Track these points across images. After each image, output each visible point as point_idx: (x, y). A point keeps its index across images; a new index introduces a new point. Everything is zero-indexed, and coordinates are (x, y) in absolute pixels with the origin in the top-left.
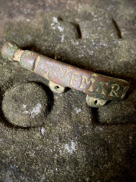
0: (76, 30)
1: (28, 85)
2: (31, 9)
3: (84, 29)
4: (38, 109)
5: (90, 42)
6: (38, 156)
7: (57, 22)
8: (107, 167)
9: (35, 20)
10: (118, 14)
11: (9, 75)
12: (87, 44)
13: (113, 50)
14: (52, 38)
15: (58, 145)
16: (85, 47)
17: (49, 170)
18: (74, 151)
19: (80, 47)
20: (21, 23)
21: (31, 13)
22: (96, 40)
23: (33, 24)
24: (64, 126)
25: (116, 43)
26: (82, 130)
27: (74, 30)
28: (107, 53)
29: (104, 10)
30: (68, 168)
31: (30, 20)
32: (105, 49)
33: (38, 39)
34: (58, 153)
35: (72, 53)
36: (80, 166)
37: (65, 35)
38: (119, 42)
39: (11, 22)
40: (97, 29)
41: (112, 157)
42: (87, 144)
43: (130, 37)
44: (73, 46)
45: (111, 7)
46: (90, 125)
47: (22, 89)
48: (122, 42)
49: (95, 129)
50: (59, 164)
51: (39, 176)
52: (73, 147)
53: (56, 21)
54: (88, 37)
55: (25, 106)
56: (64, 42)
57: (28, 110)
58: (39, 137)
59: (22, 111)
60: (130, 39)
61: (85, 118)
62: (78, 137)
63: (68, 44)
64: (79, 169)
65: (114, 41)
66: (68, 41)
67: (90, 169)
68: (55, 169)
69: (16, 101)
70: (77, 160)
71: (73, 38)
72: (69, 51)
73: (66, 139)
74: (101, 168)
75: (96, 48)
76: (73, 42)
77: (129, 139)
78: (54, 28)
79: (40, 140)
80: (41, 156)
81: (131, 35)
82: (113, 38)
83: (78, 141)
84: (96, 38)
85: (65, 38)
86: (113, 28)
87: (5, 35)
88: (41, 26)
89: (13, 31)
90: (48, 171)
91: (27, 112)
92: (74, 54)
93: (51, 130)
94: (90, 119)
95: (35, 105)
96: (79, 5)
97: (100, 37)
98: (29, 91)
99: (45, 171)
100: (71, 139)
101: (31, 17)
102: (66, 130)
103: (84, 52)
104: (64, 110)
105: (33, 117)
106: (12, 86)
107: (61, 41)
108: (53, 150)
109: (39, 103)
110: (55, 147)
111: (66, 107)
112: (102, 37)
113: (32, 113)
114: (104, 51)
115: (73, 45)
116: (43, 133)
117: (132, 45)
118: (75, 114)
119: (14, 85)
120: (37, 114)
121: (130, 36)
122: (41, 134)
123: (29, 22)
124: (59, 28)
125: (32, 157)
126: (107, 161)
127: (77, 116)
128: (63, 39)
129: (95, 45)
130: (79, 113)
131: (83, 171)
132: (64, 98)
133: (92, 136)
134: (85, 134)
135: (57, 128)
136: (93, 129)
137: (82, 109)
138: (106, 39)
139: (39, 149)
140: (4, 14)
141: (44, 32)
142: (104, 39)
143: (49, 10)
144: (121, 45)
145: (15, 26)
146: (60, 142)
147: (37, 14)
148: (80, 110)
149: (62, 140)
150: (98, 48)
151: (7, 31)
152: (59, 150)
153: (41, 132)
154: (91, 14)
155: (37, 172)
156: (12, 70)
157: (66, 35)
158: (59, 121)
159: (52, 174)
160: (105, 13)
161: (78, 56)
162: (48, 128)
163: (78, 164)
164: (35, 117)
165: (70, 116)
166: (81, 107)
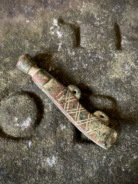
0: (75, 36)
1: (21, 98)
2: (32, 6)
3: (84, 35)
4: (27, 123)
5: (86, 53)
6: (24, 166)
7: (56, 25)
8: (79, 181)
9: (34, 21)
10: (122, 18)
11: (5, 85)
12: (83, 55)
13: (108, 64)
14: (49, 46)
15: (41, 158)
16: (80, 58)
17: (32, 178)
18: (54, 164)
19: (76, 59)
20: (20, 25)
21: (32, 12)
22: (93, 50)
23: (32, 27)
24: (48, 141)
25: (112, 55)
26: (63, 147)
27: (73, 36)
28: (101, 67)
29: (109, 11)
30: (47, 178)
31: (30, 21)
32: (99, 62)
33: (35, 45)
34: (41, 165)
35: (67, 64)
36: (57, 178)
37: (62, 42)
38: (116, 55)
39: (11, 23)
40: (96, 36)
41: (85, 172)
42: (65, 160)
43: (128, 48)
44: (68, 57)
45: (116, 8)
46: (71, 142)
47: (15, 101)
48: (119, 55)
49: (75, 146)
50: (40, 174)
51: (23, 182)
52: (53, 161)
53: (56, 23)
54: (85, 46)
55: (16, 119)
56: (61, 51)
57: (19, 123)
58: (26, 150)
59: (14, 123)
60: (129, 51)
61: (68, 135)
62: (59, 153)
63: (64, 54)
64: (56, 180)
65: (111, 53)
66: (64, 50)
67: (65, 181)
68: (36, 178)
69: (9, 113)
70: (55, 172)
71: (70, 46)
72: (64, 62)
73: (48, 153)
74: (74, 181)
75: (91, 60)
76: (69, 52)
77: (102, 158)
78: (53, 33)
79: (27, 152)
80: (26, 166)
81: (130, 45)
82: (110, 50)
83: (58, 156)
84: (93, 48)
85: (62, 46)
86: (113, 36)
87: (3, 39)
88: (40, 30)
89: (11, 35)
90: (30, 179)
91: (18, 125)
92: (69, 66)
93: (36, 144)
94: (73, 137)
95: (26, 118)
96: (83, 3)
97: (97, 47)
98: (22, 104)
99: (28, 179)
100: (53, 154)
101: (31, 18)
102: (50, 145)
103: (79, 64)
104: (51, 126)
105: (23, 130)
106: (8, 95)
107: (58, 50)
108: (36, 162)
109: (29, 117)
110: (38, 159)
111: (53, 123)
112: (100, 47)
113: (22, 126)
114: (99, 65)
115: (68, 55)
116: (29, 145)
117: (129, 58)
118: (60, 130)
119: (10, 95)
120: (26, 127)
121: (130, 47)
122: (28, 147)
123: (28, 23)
124: (58, 33)
125: (19, 165)
126: (80, 175)
127: (61, 132)
128: (60, 47)
129: (91, 57)
130: (64, 129)
131: (58, 182)
132: (53, 113)
133: (71, 152)
134: (65, 151)
135: (42, 142)
136: (73, 146)
137: (67, 126)
138: (103, 50)
139: (25, 159)
140: (4, 12)
141: (42, 37)
142: (101, 50)
143: (51, 9)
144: (117, 59)
145: (14, 28)
146: (43, 156)
147: (37, 14)
148: (65, 127)
149: (45, 154)
150: (93, 61)
151: (6, 34)
152: (42, 162)
153: (28, 145)
154: (94, 15)
155: (21, 179)
156: (8, 80)
157: (64, 43)
158: (45, 136)
159: (33, 181)
160: (109, 16)
161: (72, 68)
162: (34, 141)
163: (56, 175)
164: (25, 130)
165: (55, 132)
166: (67, 124)
